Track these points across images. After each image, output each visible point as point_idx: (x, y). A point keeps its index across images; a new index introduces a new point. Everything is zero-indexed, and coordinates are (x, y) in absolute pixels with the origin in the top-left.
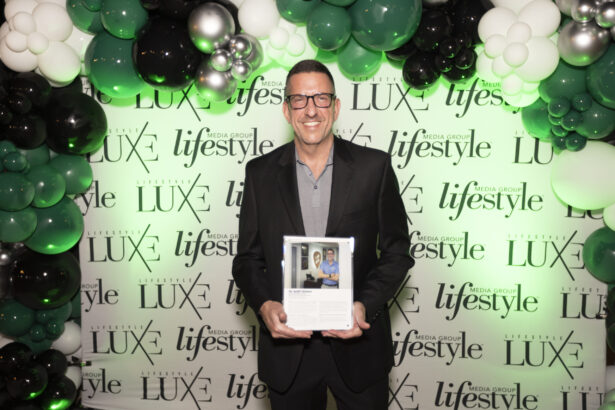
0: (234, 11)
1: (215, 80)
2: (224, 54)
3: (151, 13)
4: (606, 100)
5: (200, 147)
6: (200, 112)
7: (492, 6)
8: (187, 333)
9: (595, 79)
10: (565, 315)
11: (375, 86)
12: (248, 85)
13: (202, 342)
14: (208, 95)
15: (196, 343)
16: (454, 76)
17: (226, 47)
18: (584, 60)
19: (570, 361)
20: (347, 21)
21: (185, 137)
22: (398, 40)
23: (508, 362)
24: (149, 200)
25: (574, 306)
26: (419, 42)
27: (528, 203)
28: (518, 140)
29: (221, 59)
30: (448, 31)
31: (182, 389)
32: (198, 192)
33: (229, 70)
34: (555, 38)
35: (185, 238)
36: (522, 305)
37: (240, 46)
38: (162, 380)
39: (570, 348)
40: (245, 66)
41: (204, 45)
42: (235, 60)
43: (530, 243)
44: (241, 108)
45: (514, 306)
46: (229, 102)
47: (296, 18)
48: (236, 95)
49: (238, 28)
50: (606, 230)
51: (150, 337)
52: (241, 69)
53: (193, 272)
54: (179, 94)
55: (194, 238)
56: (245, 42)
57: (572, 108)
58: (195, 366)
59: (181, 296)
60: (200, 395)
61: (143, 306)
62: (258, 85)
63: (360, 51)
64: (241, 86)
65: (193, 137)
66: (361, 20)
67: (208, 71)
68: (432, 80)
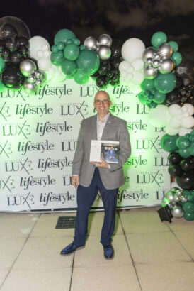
0: (36, 62)
1: (30, 86)
2: (33, 77)
3: (6, 63)
4: (160, 91)
5: (26, 111)
6: (25, 98)
7: (123, 60)
8: (24, 180)
9: (156, 84)
10: (156, 165)
11: (88, 88)
12: (42, 88)
13: (29, 183)
14: (28, 91)
15: (27, 183)
16: (113, 84)
17: (33, 75)
18: (152, 78)
19: (158, 180)
20: (75, 66)
21: (20, 107)
22: (93, 71)
23: (138, 182)
24: (7, 131)
25: (159, 162)
26: (100, 72)
27: (142, 127)
28: (138, 105)
29: (32, 79)
30: (109, 69)
31: (23, 200)
32: (26, 127)
33: (35, 83)
34: (142, 71)
35: (22, 144)
36: (142, 162)
37: (38, 74)
38: (15, 198)
39: (158, 176)
40: (41, 81)
41: (26, 74)
42: (37, 79)
43: (144, 141)
44: (40, 96)
45: (139, 163)
46: (36, 94)
47: (58, 64)
48: (38, 91)
49: (37, 68)
50: (167, 135)
51: (10, 182)
52: (39, 82)
53: (25, 157)
54: (17, 92)
55: (25, 145)
56: (40, 73)
57: (150, 94)
58: (27, 191)
59: (21, 166)
60: (30, 202)
61: (6, 170)
62: (46, 88)
63: (81, 76)
64: (39, 88)
65: (23, 108)
66: (79, 65)
67: (28, 83)
68: (105, 85)
